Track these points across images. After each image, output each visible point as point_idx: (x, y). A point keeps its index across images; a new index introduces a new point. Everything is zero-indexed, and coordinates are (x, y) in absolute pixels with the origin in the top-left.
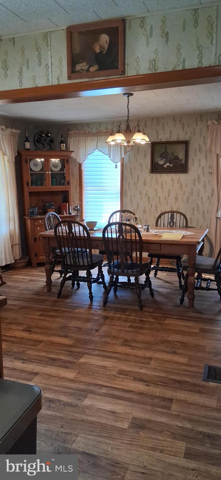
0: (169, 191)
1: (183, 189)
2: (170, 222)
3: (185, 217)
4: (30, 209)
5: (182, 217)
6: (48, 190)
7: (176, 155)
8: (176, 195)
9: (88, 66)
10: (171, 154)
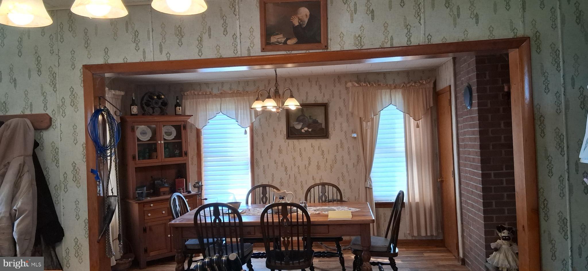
0: (309, 158)
1: (325, 156)
2: (322, 197)
3: (338, 189)
4: (136, 191)
5: (335, 189)
6: (160, 164)
7: (314, 118)
8: (318, 162)
9: (285, 39)
10: (308, 117)
